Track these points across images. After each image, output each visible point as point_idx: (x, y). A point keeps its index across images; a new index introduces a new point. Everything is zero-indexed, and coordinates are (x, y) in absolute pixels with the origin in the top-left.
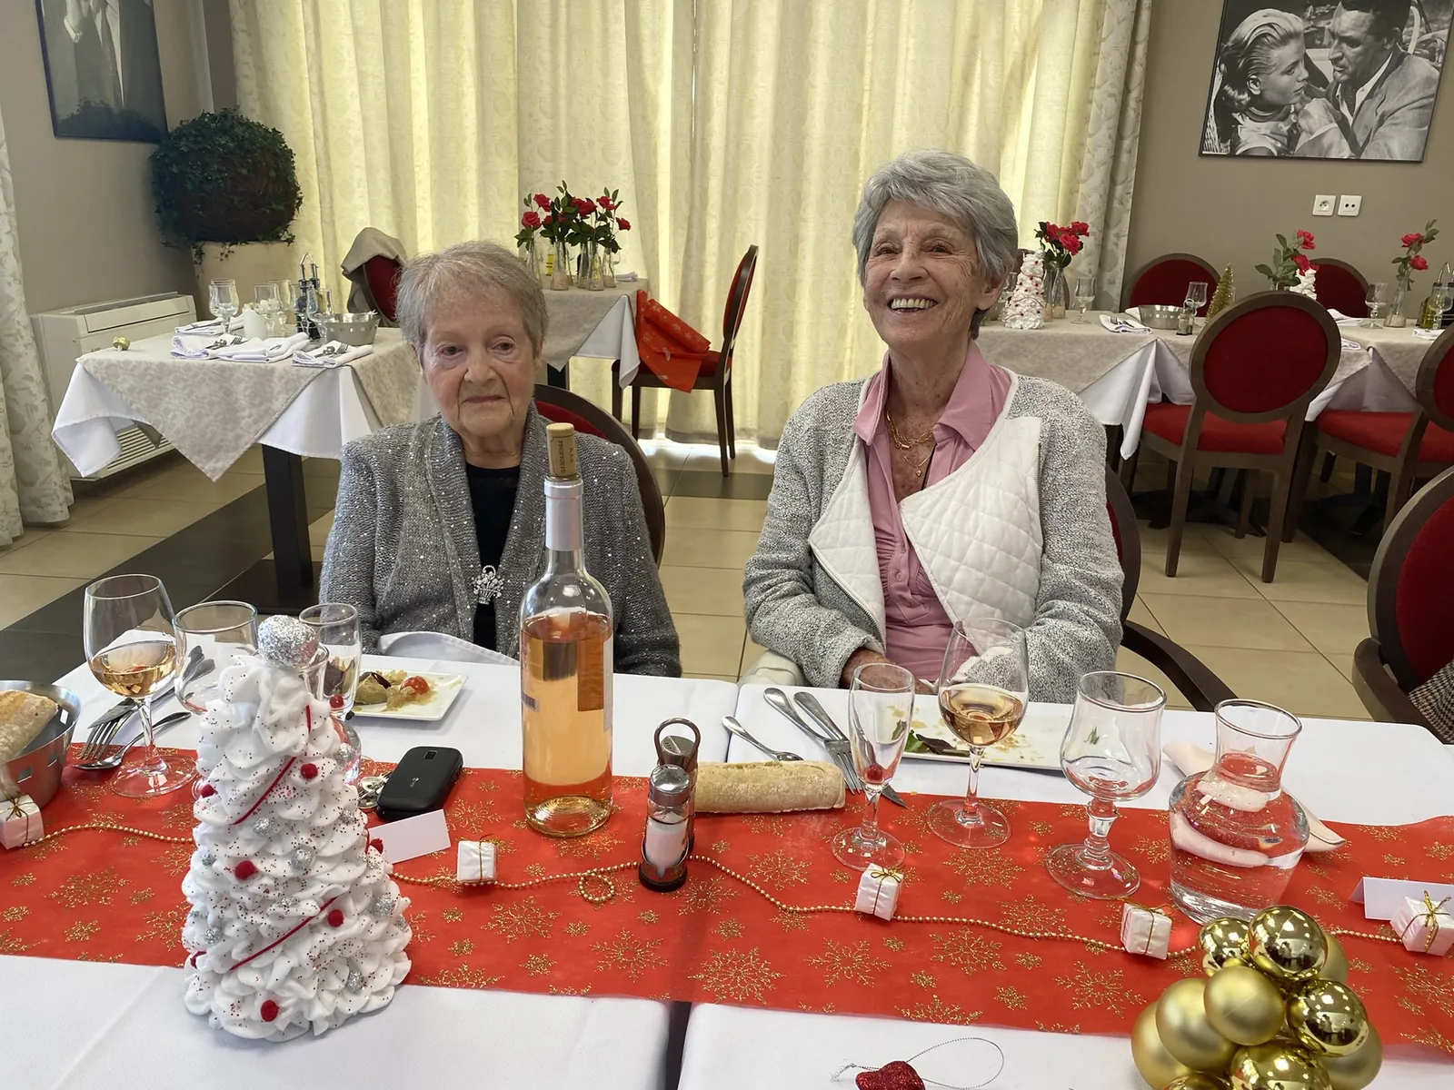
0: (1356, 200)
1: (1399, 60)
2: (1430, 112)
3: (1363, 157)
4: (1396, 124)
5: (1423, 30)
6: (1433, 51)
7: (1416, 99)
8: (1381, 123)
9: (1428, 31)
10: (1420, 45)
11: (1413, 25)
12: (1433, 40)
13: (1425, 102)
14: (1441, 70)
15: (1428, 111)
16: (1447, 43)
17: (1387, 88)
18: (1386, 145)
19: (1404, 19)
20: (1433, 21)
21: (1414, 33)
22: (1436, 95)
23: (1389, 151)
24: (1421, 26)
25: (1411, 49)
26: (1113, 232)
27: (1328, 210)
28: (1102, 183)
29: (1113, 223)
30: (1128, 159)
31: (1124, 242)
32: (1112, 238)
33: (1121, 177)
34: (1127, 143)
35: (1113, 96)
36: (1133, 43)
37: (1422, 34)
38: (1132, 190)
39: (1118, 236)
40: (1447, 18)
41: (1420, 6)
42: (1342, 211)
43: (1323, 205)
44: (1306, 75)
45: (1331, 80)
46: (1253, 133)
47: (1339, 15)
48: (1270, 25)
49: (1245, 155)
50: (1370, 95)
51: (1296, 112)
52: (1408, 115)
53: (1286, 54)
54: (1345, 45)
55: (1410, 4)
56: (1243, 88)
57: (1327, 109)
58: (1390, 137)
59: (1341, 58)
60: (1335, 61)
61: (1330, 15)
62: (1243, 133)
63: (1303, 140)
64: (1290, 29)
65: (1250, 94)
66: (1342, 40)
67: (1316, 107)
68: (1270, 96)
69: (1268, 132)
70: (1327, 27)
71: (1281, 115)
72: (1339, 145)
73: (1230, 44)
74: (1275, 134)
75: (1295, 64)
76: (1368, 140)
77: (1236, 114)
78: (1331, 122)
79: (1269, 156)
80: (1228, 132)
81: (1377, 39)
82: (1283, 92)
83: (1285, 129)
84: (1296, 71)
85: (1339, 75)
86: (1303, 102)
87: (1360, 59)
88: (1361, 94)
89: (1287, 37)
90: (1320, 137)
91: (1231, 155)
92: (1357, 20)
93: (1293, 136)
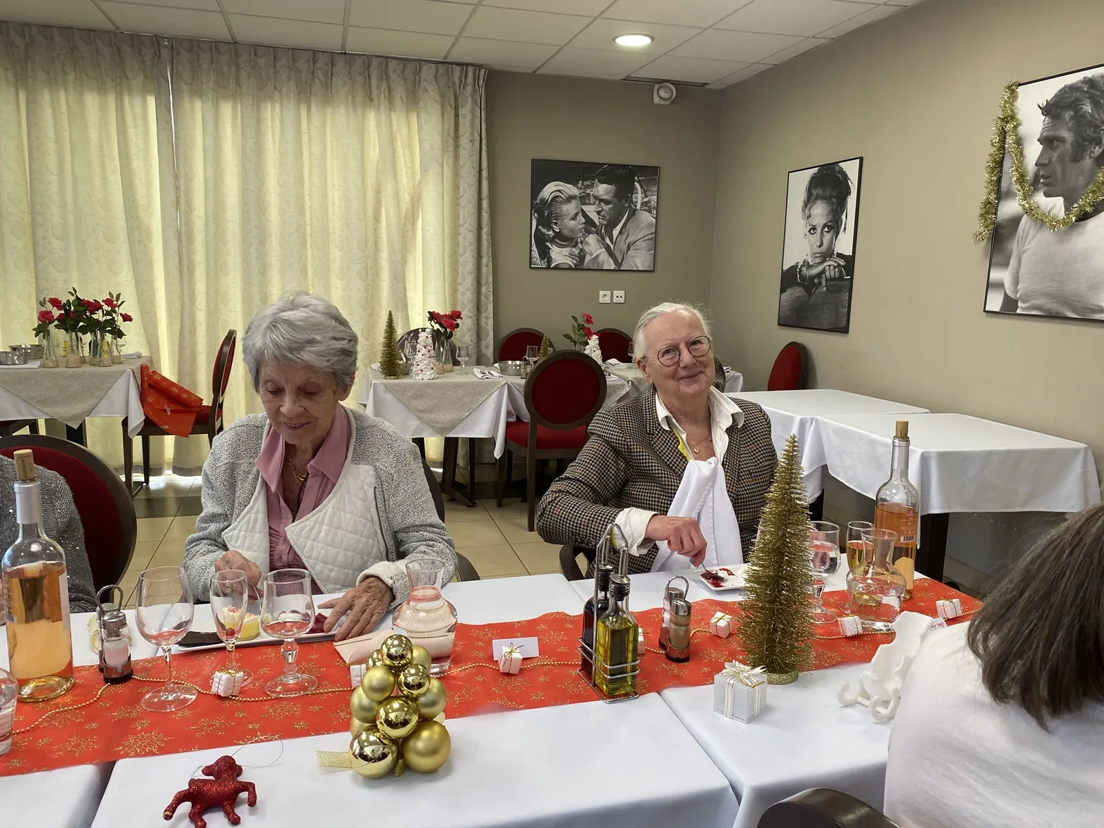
0: (622, 293)
1: (633, 213)
2: (655, 242)
3: (622, 268)
4: (637, 249)
5: (643, 195)
6: (650, 207)
7: (645, 235)
8: (628, 248)
9: (646, 196)
11: (637, 193)
12: (649, 202)
13: (650, 236)
14: (656, 218)
15: (653, 242)
16: (657, 203)
17: (629, 227)
18: (633, 261)
19: (632, 190)
20: (647, 191)
21: (639, 197)
22: (656, 233)
23: (635, 265)
25: (638, 207)
26: (483, 316)
27: (607, 300)
28: (472, 285)
29: (483, 309)
30: (487, 271)
31: (491, 321)
32: (483, 320)
33: (483, 282)
34: (484, 260)
35: (470, 231)
36: (480, 200)
37: (643, 198)
38: (492, 289)
39: (487, 318)
40: (655, 189)
41: (639, 182)
42: (615, 300)
43: (604, 297)
44: (583, 220)
45: (598, 224)
46: (559, 255)
47: (597, 186)
48: (559, 191)
49: (556, 268)
50: (621, 233)
51: (581, 242)
52: (642, 244)
53: (571, 208)
54: (602, 204)
55: (634, 180)
56: (549, 228)
57: (598, 240)
58: (635, 257)
59: (602, 211)
60: (599, 213)
61: (592, 186)
62: (553, 255)
63: (588, 258)
64: (570, 193)
65: (554, 231)
66: (601, 200)
67: (592, 239)
68: (566, 232)
69: (567, 254)
70: (591, 193)
71: (573, 244)
72: (608, 261)
73: (538, 201)
74: (571, 255)
75: (577, 214)
76: (623, 259)
77: (548, 244)
78: (601, 248)
79: (570, 268)
80: (545, 254)
81: (620, 200)
82: (572, 230)
83: (577, 252)
84: (578, 218)
85: (602, 221)
86: (584, 236)
87: (612, 211)
88: (616, 232)
89: (570, 198)
90: (597, 256)
91: (548, 268)
92: (607, 189)
93: (582, 256)
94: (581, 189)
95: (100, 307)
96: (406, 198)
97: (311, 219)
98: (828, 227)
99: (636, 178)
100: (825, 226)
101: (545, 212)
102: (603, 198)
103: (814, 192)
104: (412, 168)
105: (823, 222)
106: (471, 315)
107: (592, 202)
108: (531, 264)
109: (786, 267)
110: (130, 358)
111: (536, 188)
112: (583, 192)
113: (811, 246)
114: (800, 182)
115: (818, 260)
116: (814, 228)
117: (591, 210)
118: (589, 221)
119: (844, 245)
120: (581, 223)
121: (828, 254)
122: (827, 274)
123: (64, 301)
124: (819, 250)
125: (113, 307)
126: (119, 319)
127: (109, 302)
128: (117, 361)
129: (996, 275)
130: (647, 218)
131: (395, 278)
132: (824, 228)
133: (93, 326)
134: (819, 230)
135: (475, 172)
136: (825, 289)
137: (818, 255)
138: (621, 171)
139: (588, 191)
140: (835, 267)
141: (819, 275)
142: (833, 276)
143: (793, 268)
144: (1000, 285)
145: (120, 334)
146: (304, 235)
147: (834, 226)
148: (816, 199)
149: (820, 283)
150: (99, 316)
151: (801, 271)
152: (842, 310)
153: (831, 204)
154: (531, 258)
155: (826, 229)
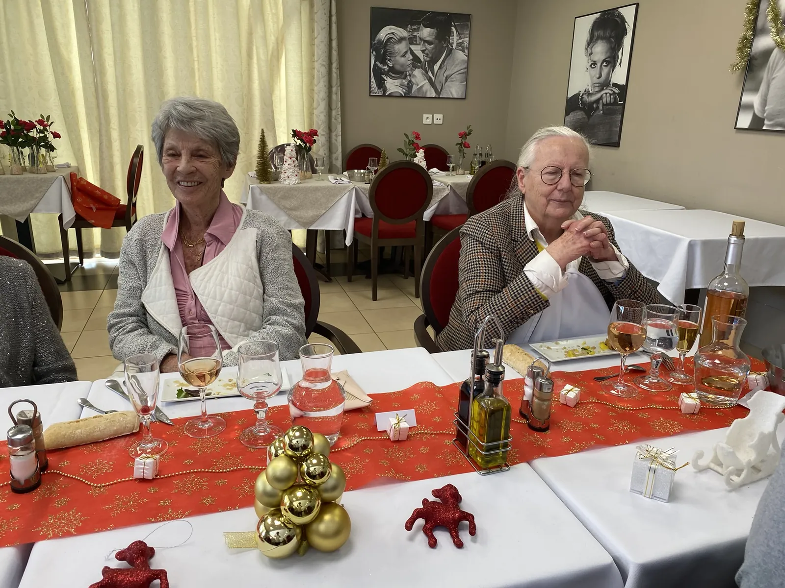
0: (440, 116)
1: (450, 52)
2: (466, 75)
3: (441, 97)
4: (453, 81)
5: (458, 38)
6: (463, 47)
7: (459, 70)
8: (446, 80)
9: (460, 38)
10: (457, 46)
11: (454, 36)
12: (462, 43)
13: (462, 71)
14: (468, 56)
16: (469, 44)
17: (447, 64)
18: (450, 91)
19: (450, 33)
20: (462, 34)
21: (455, 39)
22: (467, 68)
23: (451, 93)
24: (457, 36)
25: (454, 47)
26: (334, 134)
27: (429, 121)
28: (325, 109)
29: (333, 129)
30: (336, 98)
31: (340, 139)
32: (334, 137)
33: (334, 107)
34: (334, 89)
35: (324, 65)
36: (330, 40)
37: (458, 40)
38: (340, 113)
39: (336, 136)
40: (468, 32)
41: (455, 27)
42: (436, 122)
43: (427, 119)
44: (411, 57)
45: (422, 60)
46: (393, 85)
47: (422, 30)
48: (392, 33)
49: (390, 96)
50: (440, 68)
51: (410, 75)
52: (457, 77)
53: (401, 47)
54: (426, 44)
55: (451, 25)
56: (385, 63)
57: (423, 74)
58: (451, 87)
59: (425, 50)
60: (423, 51)
61: (418, 30)
62: (387, 85)
63: (415, 88)
64: (401, 35)
65: (388, 66)
66: (425, 41)
67: (418, 73)
68: (398, 67)
69: (399, 84)
70: (417, 35)
71: (403, 77)
72: (430, 90)
73: (376, 42)
74: (402, 85)
75: (406, 52)
76: (442, 89)
77: (383, 76)
78: (425, 80)
79: (401, 96)
80: (381, 84)
81: (440, 42)
82: (402, 66)
83: (406, 83)
84: (407, 55)
85: (426, 58)
86: (412, 70)
87: (434, 50)
88: (436, 67)
89: (401, 39)
90: (422, 87)
91: (384, 95)
92: (430, 32)
93: (410, 86)
94: (409, 32)
95: (35, 126)
96: (272, 39)
97: (198, 56)
98: (607, 62)
99: (453, 23)
100: (604, 61)
101: (382, 51)
102: (427, 39)
103: (596, 34)
104: (276, 15)
105: (603, 58)
106: (324, 133)
107: (418, 43)
108: (370, 93)
109: (570, 96)
110: (61, 167)
111: (375, 30)
112: (411, 35)
113: (592, 78)
114: (584, 26)
115: (597, 89)
116: (595, 63)
117: (417, 49)
118: (416, 58)
119: (619, 76)
120: (409, 59)
121: (605, 84)
122: (604, 100)
123: (5, 121)
124: (598, 81)
125: (45, 126)
126: (50, 137)
127: (41, 122)
128: (50, 169)
129: (747, 98)
130: (461, 56)
131: (265, 104)
132: (603, 63)
133: (30, 142)
134: (599, 65)
135: (326, 18)
136: (601, 112)
137: (597, 85)
138: (441, 18)
139: (415, 34)
140: (611, 95)
141: (597, 101)
142: (608, 102)
143: (576, 96)
144: (750, 107)
145: (51, 148)
146: (193, 69)
147: (612, 61)
148: (597, 39)
149: (598, 107)
150: (33, 133)
151: (582, 98)
152: (616, 129)
153: (610, 42)
154: (370, 88)
155: (605, 64)
